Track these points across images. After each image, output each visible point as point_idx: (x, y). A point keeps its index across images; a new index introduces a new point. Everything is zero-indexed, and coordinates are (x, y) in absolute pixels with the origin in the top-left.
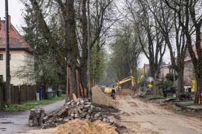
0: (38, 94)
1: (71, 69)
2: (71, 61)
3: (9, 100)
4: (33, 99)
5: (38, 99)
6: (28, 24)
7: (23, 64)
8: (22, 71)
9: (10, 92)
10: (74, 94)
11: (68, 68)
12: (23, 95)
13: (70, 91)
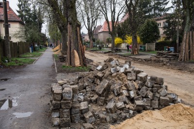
0: (30, 48)
1: (72, 27)
2: (72, 18)
3: (9, 55)
4: (27, 52)
5: (31, 51)
6: (20, 9)
7: (18, 30)
8: (18, 34)
9: (10, 48)
10: (75, 51)
11: (69, 26)
12: (21, 49)
13: (72, 48)
